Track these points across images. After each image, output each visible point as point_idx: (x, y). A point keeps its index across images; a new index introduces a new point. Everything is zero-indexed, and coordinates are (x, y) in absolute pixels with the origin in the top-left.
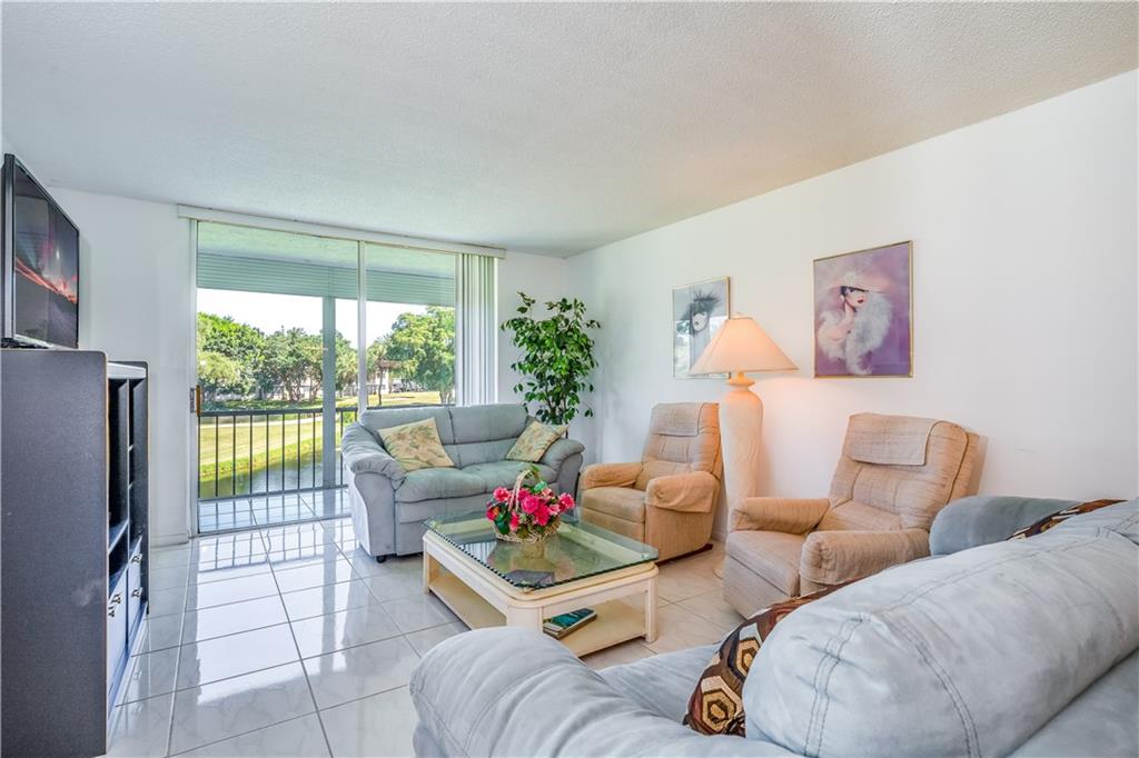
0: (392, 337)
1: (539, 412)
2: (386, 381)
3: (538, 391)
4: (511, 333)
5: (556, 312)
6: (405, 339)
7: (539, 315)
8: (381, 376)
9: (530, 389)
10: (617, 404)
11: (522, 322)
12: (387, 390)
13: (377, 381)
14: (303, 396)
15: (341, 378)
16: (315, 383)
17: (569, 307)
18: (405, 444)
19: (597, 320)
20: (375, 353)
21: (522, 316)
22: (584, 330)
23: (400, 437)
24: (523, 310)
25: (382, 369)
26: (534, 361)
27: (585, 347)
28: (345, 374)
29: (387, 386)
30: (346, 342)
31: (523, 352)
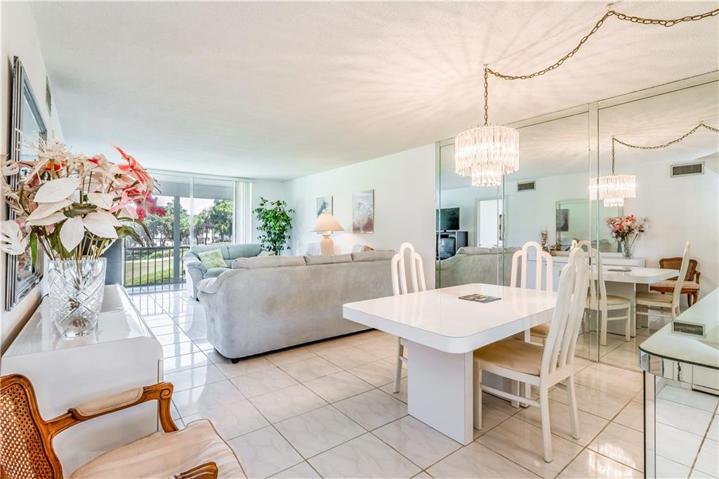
0: (214, 208)
1: (268, 247)
2: (210, 235)
3: (267, 238)
4: (257, 214)
5: (275, 206)
6: (221, 209)
7: (268, 207)
8: (207, 232)
9: (263, 238)
10: (300, 244)
11: (261, 210)
12: (211, 241)
13: (204, 235)
14: (156, 244)
15: (182, 233)
16: (163, 236)
17: (281, 204)
18: (208, 258)
19: (293, 209)
20: (203, 218)
21: (261, 207)
22: (288, 213)
23: (206, 256)
24: (262, 205)
25: (207, 228)
26: (266, 225)
27: (288, 220)
28: (184, 231)
29: (211, 239)
30: (184, 211)
31: (261, 223)
